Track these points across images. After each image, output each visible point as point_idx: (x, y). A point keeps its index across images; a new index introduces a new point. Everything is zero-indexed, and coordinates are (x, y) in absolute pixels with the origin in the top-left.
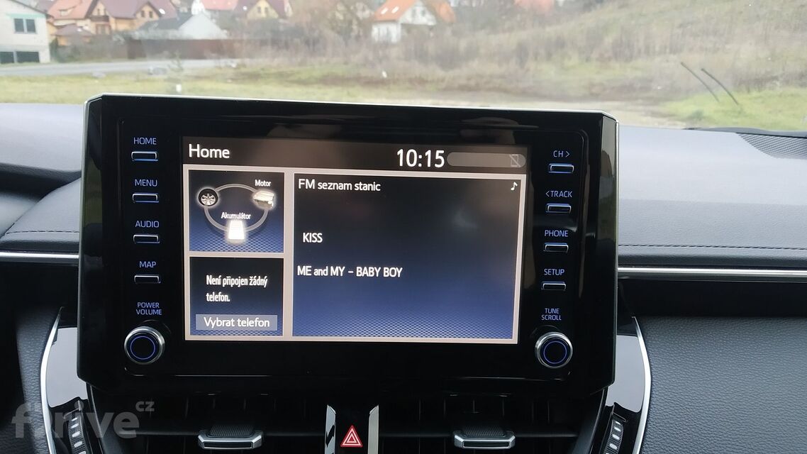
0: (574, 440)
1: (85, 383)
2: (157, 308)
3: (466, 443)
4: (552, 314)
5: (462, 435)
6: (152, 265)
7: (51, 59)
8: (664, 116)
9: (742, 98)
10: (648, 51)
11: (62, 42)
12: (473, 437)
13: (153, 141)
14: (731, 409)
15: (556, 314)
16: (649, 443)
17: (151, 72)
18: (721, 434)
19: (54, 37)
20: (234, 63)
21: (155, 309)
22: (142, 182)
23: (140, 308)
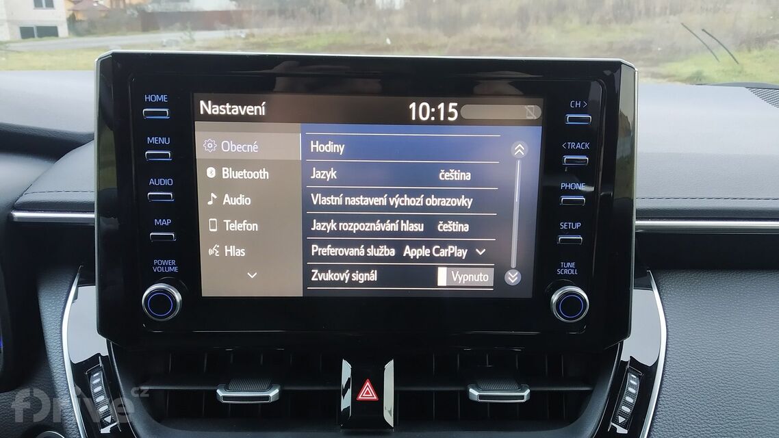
0: (589, 393)
1: (105, 339)
2: (174, 266)
3: (481, 397)
4: (567, 268)
5: (477, 388)
6: (168, 222)
7: (69, 34)
8: (664, 77)
9: (743, 58)
10: (648, 13)
11: (79, 17)
12: (489, 390)
13: (164, 98)
14: (749, 362)
15: (572, 268)
16: (665, 396)
17: (164, 44)
18: (739, 387)
19: (71, 12)
20: (243, 33)
21: (171, 266)
22: (154, 140)
23: (157, 265)
